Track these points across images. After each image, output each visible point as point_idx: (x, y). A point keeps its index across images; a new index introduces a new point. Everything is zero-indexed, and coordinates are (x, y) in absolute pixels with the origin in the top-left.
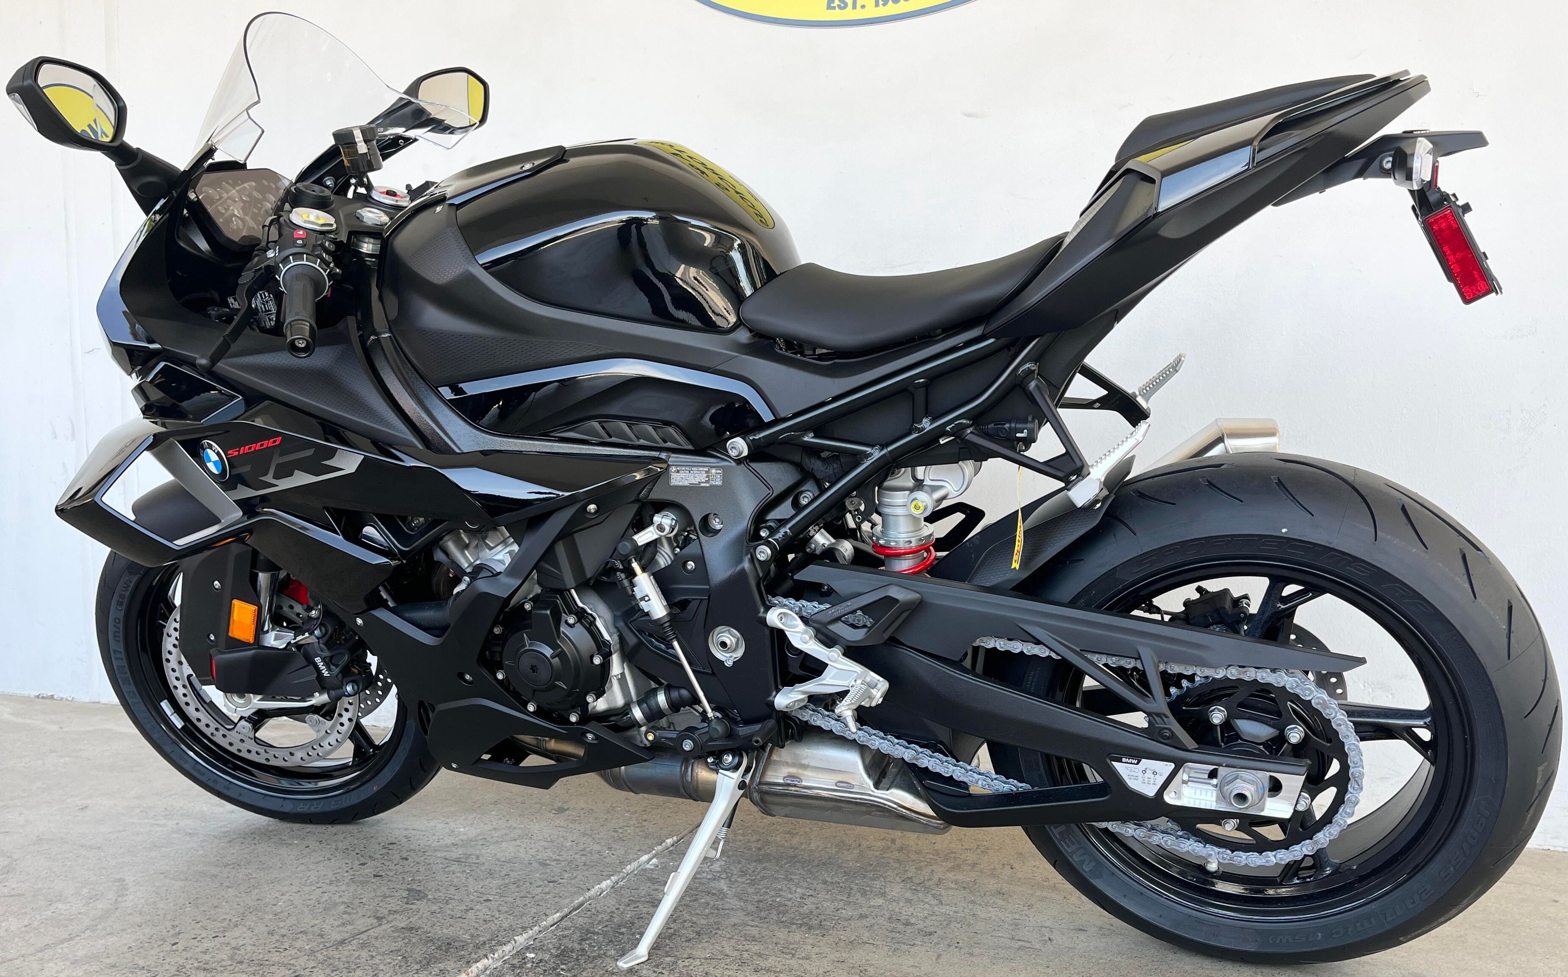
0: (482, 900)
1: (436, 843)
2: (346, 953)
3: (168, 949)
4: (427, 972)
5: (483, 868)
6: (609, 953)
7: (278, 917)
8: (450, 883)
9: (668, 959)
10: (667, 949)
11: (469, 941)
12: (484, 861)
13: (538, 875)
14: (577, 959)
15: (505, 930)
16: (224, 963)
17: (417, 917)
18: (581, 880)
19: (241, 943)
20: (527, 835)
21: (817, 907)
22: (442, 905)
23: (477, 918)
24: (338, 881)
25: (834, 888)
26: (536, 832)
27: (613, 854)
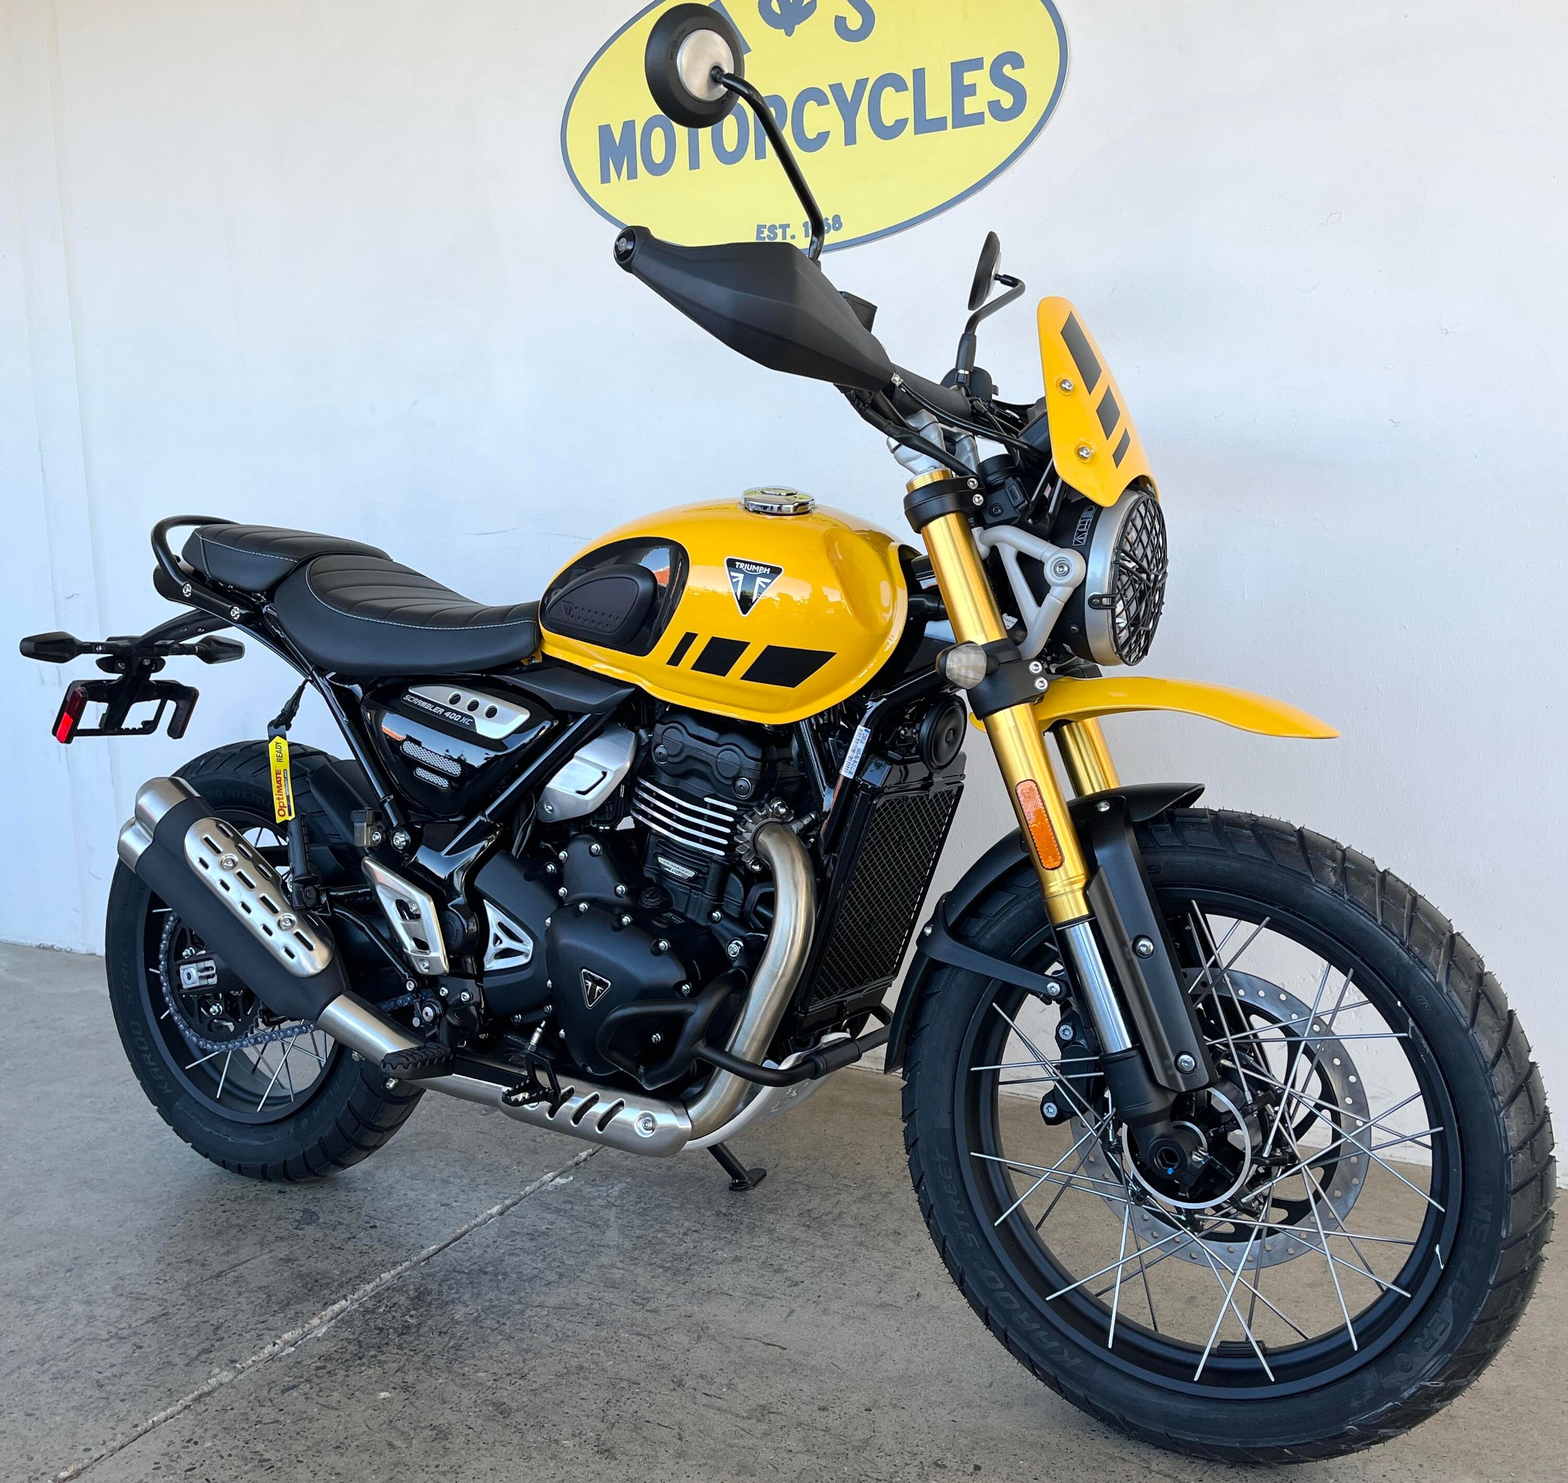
0: (368, 1226)
2: (218, 1288)
3: (62, 1275)
4: (282, 1315)
5: (385, 1185)
7: (172, 1241)
8: (346, 1204)
9: (518, 1307)
10: (522, 1294)
11: (336, 1277)
13: (434, 1196)
14: (430, 1304)
15: (376, 1265)
16: (105, 1295)
17: (298, 1246)
18: (474, 1204)
20: (444, 1142)
21: (695, 1247)
22: (328, 1232)
23: (354, 1250)
24: (242, 1197)
25: (723, 1223)
26: (455, 1138)
27: (519, 1171)
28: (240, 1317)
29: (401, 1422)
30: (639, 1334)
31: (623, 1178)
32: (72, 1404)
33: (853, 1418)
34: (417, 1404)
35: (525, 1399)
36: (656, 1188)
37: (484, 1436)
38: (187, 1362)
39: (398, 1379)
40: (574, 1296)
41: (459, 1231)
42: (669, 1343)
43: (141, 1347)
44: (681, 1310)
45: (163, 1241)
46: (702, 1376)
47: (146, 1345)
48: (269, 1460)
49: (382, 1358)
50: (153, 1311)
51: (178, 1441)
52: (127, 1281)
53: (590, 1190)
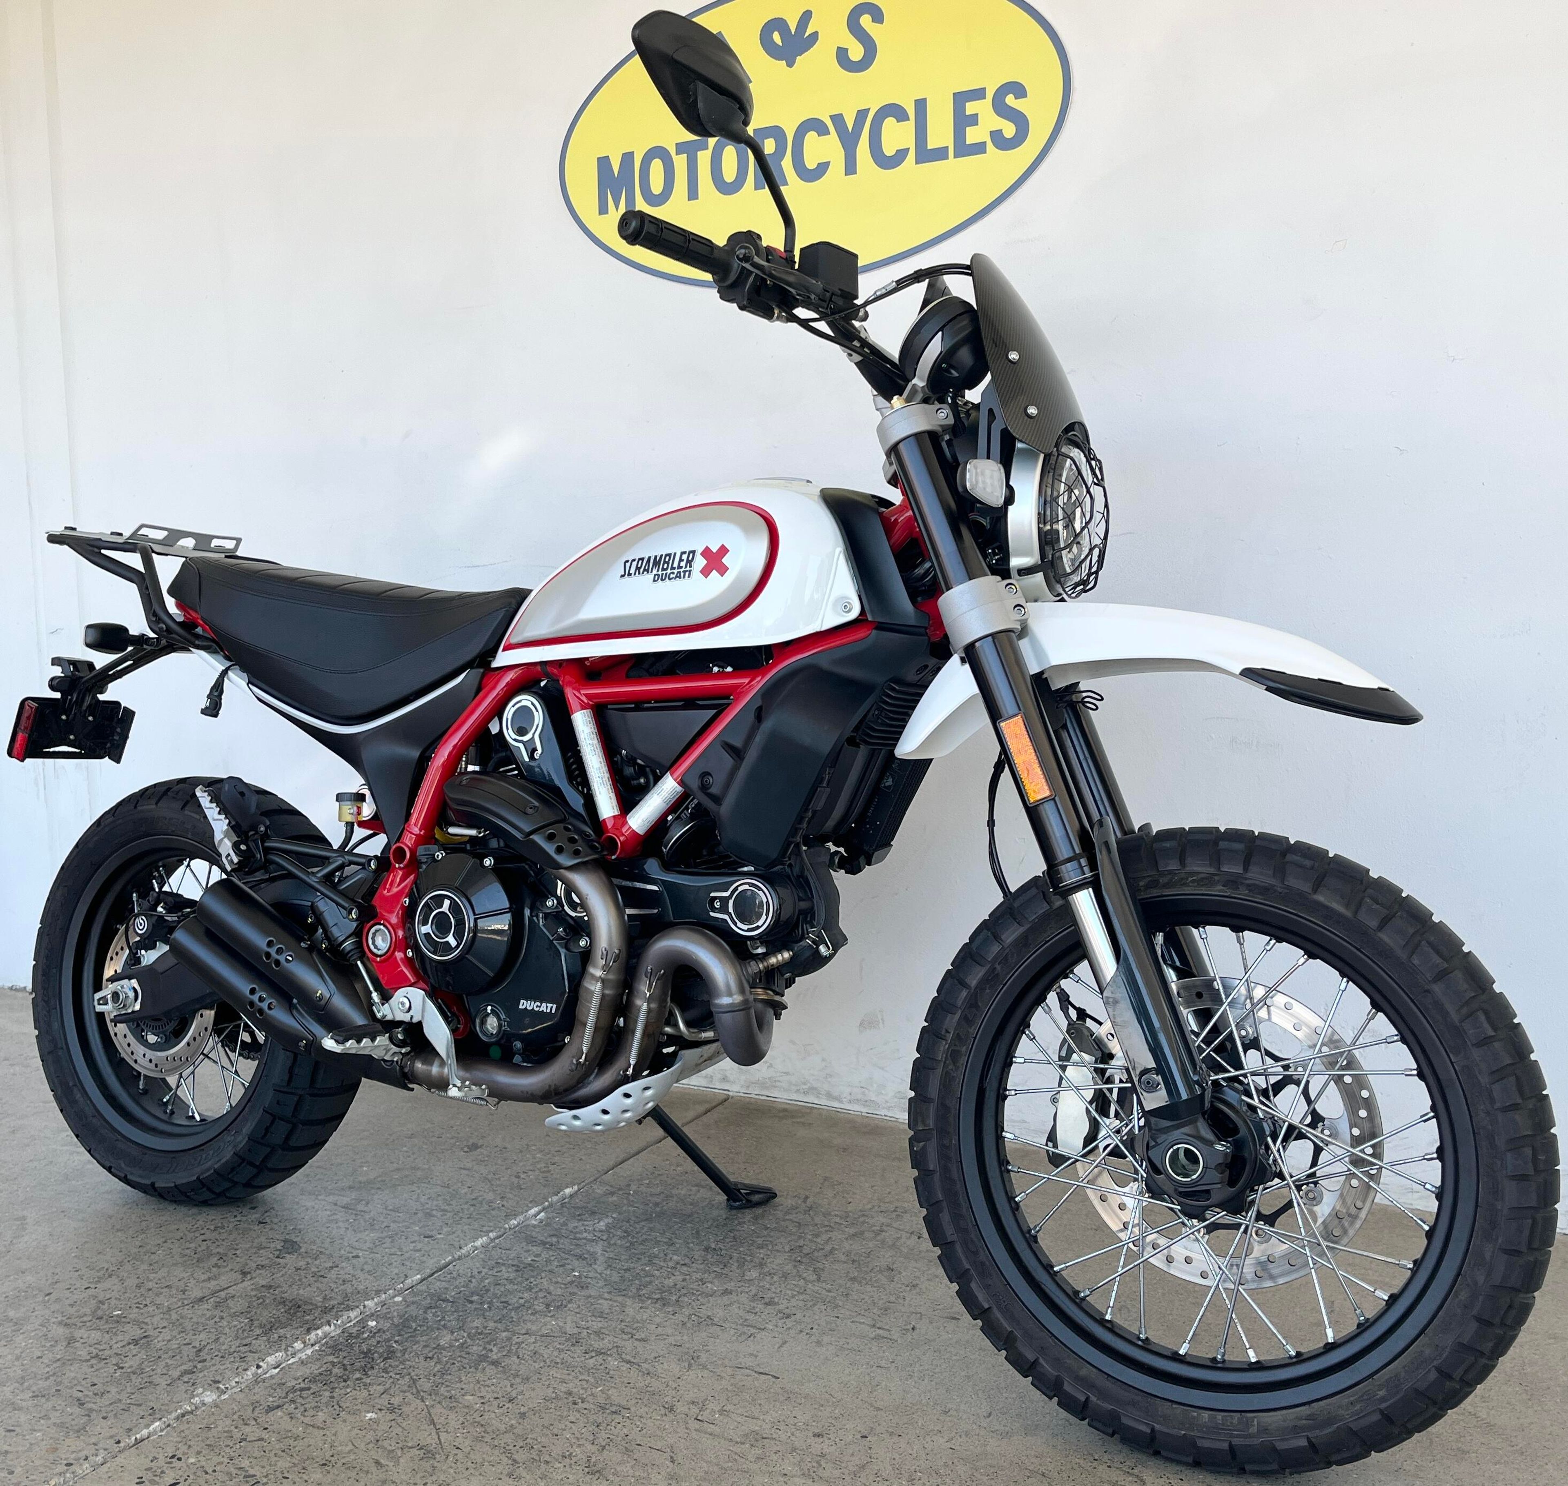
0: (351, 1255)
2: (200, 1313)
3: (41, 1299)
4: (265, 1338)
5: (367, 1217)
6: (449, 1324)
8: (328, 1235)
9: (504, 1334)
11: (319, 1304)
12: (371, 1208)
13: (417, 1228)
14: (415, 1330)
15: (359, 1292)
16: (85, 1319)
17: (279, 1275)
18: (458, 1236)
19: (108, 1296)
20: (427, 1178)
21: (684, 1280)
22: (310, 1261)
23: (337, 1278)
24: (223, 1227)
25: (712, 1257)
26: (438, 1174)
27: (503, 1206)
28: (221, 1340)
29: (388, 1441)
30: (628, 1362)
31: (609, 1214)
32: (53, 1420)
33: (850, 1444)
34: (404, 1425)
35: (513, 1422)
36: (643, 1223)
37: (472, 1456)
38: (169, 1382)
39: (384, 1401)
40: (561, 1324)
41: (443, 1262)
42: (660, 1371)
43: (122, 1368)
44: (671, 1340)
45: (143, 1268)
46: (693, 1403)
47: (127, 1365)
48: (255, 1476)
49: (368, 1381)
50: (133, 1333)
51: (161, 1457)
52: (106, 1305)
53: (576, 1224)
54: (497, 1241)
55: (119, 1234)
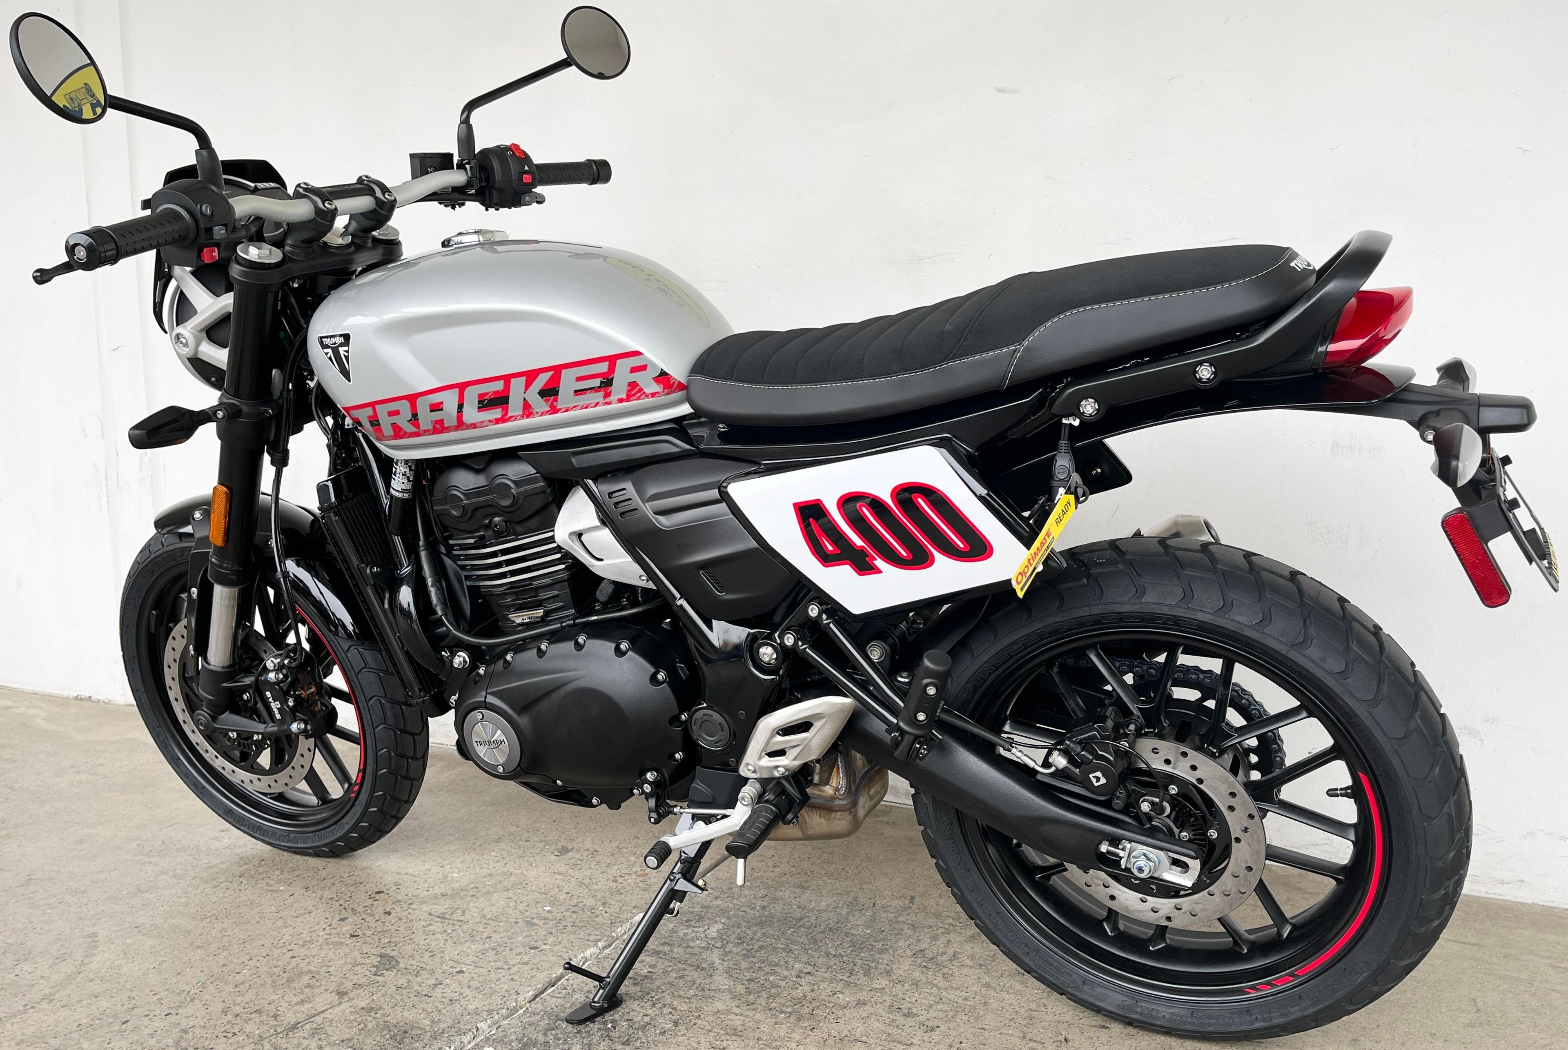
1: (425, 893)
2: (295, 1042)
3: (117, 1028)
5: (465, 927)
7: (238, 989)
8: (426, 948)
10: (638, 1044)
12: (468, 917)
13: (520, 938)
15: (469, 1013)
17: (380, 994)
18: (564, 947)
19: (192, 1024)
20: (522, 885)
21: (813, 990)
22: (411, 978)
23: (443, 997)
24: (311, 942)
25: (835, 964)
26: (532, 879)
27: (606, 912)
31: (718, 919)
36: (755, 929)
40: (695, 1045)
41: (555, 975)
45: (227, 991)
52: (191, 1034)
53: (687, 931)
54: (607, 951)
55: (199, 951)
